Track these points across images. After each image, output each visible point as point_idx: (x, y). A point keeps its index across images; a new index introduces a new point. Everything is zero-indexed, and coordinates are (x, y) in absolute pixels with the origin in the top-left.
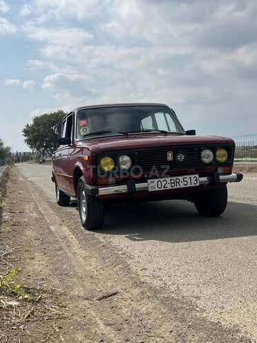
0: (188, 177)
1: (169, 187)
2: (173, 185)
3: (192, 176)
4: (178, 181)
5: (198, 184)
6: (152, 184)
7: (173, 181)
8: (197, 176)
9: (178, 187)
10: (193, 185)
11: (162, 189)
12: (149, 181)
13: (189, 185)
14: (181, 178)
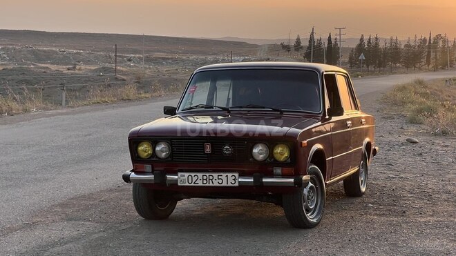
0: (224, 175)
1: (200, 184)
2: (205, 182)
3: (230, 175)
4: (211, 178)
5: (237, 184)
6: (182, 178)
7: (205, 177)
8: (237, 175)
9: (211, 184)
10: (230, 185)
11: (192, 184)
12: (180, 174)
13: (224, 184)
14: (215, 175)
